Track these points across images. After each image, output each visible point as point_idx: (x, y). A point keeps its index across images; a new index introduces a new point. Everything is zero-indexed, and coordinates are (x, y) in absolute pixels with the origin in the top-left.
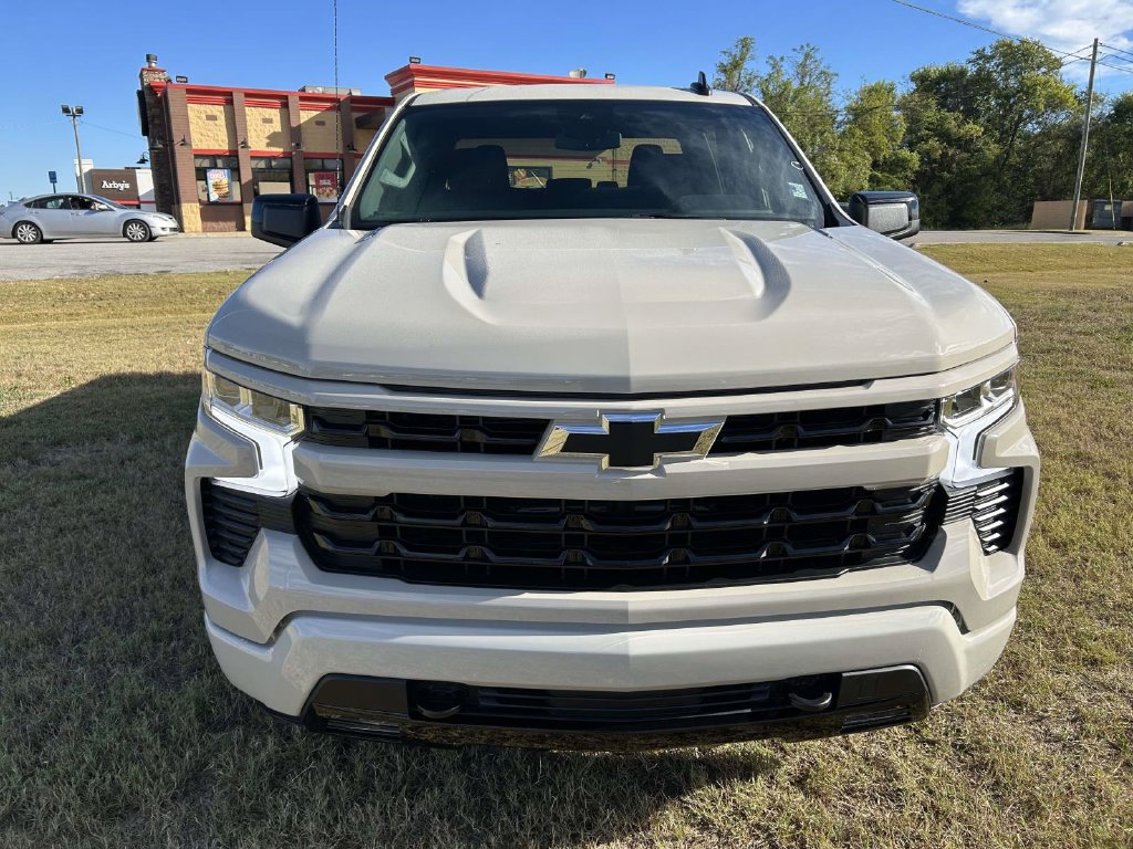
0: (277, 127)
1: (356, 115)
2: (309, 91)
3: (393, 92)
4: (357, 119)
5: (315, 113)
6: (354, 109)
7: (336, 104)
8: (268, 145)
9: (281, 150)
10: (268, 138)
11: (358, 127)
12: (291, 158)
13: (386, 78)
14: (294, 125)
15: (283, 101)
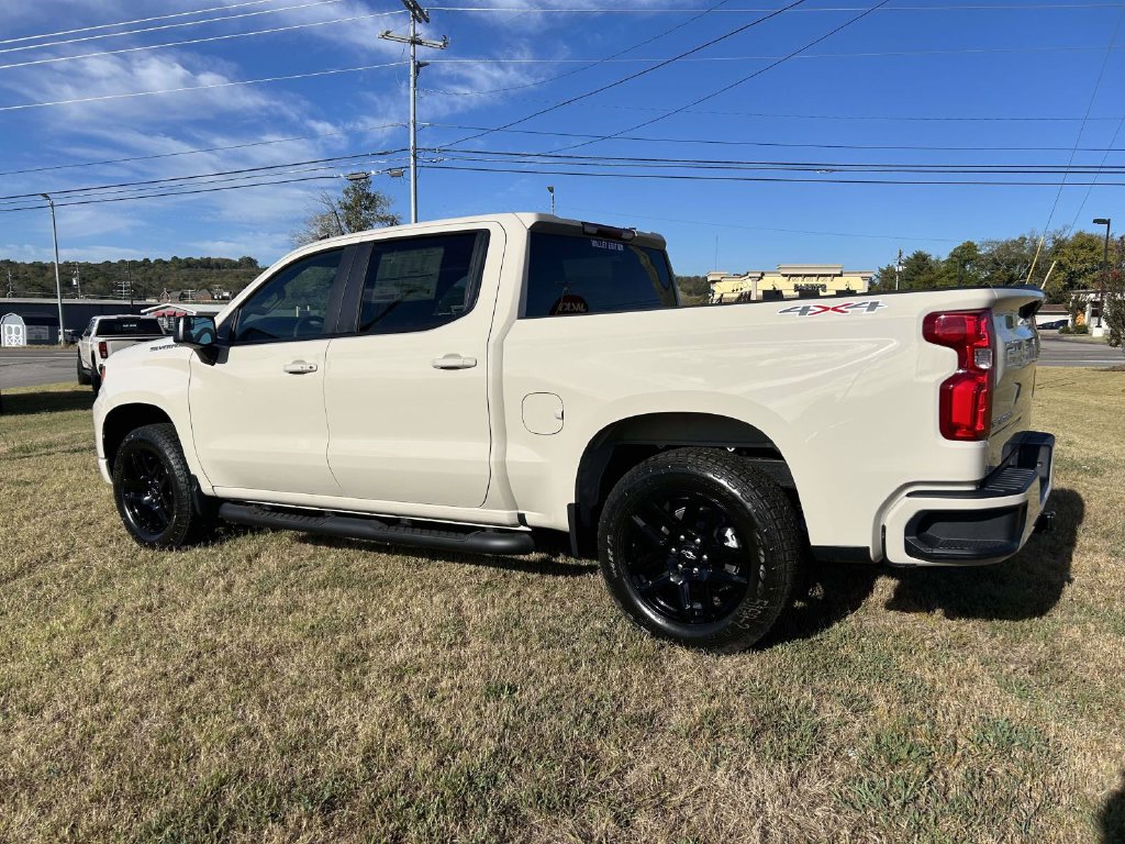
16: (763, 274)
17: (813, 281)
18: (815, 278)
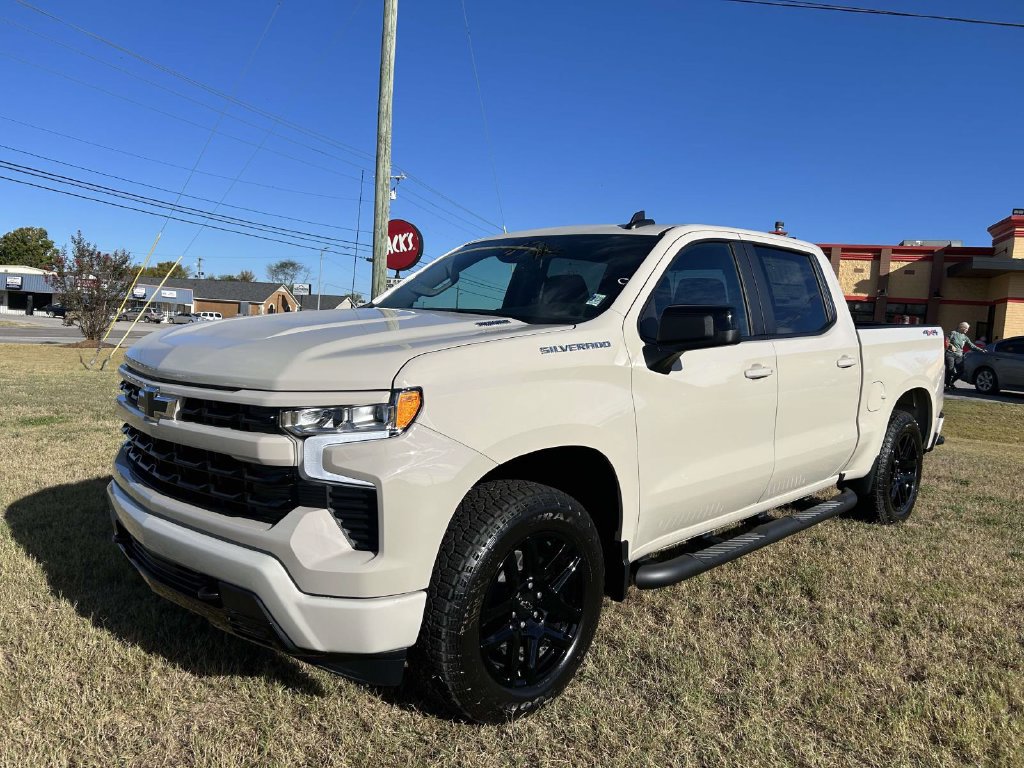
0: (867, 275)
1: (948, 265)
2: (908, 245)
3: (994, 243)
4: (949, 268)
5: (906, 264)
6: (947, 260)
7: (929, 255)
8: (855, 291)
9: (867, 295)
10: (856, 285)
11: (949, 276)
12: (874, 303)
13: (990, 229)
14: (882, 273)
15: (876, 254)
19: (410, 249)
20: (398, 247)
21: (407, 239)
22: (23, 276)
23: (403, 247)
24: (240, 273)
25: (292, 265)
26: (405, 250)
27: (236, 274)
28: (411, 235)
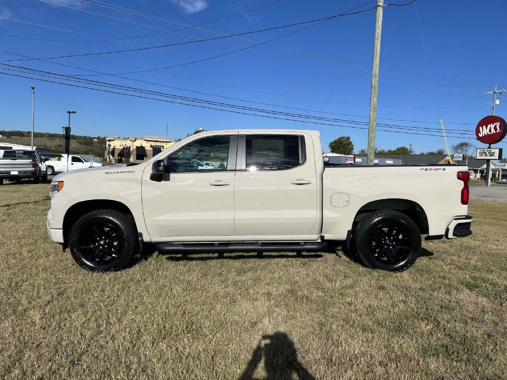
16: (136, 139)
17: (158, 144)
18: (159, 143)
19: (497, 132)
20: (490, 131)
21: (496, 126)
22: (329, 157)
23: (493, 131)
24: (437, 150)
25: (466, 144)
26: (495, 132)
27: (435, 151)
28: (499, 123)
